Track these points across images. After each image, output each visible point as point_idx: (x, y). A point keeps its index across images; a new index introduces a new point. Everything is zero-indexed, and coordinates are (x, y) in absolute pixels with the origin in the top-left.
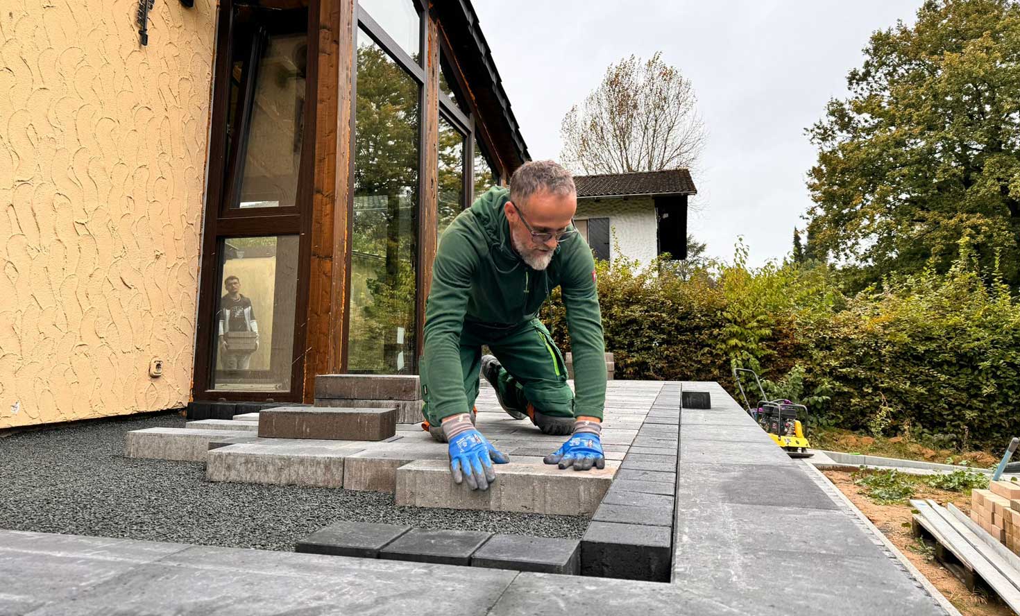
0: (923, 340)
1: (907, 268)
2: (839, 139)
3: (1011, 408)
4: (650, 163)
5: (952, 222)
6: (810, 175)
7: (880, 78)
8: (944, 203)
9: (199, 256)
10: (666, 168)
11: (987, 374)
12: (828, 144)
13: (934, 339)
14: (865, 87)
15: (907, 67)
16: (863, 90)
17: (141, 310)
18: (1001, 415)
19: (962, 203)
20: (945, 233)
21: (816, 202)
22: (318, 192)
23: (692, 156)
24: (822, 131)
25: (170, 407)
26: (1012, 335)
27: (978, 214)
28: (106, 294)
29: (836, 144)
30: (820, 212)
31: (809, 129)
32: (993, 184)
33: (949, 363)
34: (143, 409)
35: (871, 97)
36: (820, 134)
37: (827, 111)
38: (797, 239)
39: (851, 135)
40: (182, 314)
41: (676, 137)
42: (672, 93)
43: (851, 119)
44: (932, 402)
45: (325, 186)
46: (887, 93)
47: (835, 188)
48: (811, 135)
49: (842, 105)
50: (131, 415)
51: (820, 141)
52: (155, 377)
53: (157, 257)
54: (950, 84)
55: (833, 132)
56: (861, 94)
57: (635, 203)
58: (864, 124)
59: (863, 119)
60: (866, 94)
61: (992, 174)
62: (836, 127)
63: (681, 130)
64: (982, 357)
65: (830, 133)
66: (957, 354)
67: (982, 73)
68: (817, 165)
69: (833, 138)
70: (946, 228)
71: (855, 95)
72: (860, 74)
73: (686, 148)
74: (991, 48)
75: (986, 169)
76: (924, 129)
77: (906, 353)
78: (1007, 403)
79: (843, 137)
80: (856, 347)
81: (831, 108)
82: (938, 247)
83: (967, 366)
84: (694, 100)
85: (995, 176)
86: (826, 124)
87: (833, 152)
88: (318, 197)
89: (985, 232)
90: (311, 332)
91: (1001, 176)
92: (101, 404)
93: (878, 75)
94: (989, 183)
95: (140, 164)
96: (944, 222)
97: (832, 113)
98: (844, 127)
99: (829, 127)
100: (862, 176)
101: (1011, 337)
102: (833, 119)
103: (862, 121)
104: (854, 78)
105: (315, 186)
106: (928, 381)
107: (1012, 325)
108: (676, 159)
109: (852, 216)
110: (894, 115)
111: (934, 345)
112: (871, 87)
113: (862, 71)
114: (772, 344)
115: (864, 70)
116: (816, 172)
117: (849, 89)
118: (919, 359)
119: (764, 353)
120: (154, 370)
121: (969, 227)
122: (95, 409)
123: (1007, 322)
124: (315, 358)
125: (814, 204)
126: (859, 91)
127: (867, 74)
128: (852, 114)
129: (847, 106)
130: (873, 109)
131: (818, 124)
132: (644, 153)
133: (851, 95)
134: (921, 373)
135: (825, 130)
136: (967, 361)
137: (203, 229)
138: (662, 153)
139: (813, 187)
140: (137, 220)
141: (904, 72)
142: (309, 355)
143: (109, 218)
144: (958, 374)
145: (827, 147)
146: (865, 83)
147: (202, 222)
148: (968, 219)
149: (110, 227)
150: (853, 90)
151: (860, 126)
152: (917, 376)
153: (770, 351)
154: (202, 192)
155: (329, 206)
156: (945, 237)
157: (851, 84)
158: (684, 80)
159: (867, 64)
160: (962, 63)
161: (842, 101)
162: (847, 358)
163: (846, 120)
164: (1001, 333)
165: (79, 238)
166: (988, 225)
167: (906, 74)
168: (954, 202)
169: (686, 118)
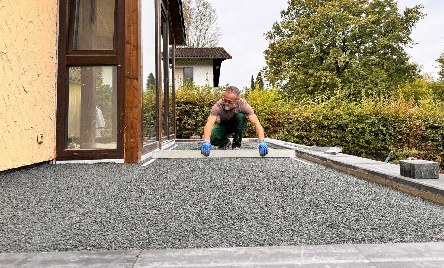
0: (325, 119)
1: (300, 92)
2: (277, 39)
3: (355, 145)
4: (198, 44)
5: (318, 74)
6: (265, 53)
7: (293, 15)
8: (315, 66)
9: (56, 76)
10: (205, 47)
11: (348, 132)
12: (272, 40)
13: (329, 119)
14: (287, 18)
15: (303, 11)
16: (286, 19)
17: (32, 105)
18: (351, 148)
19: (321, 67)
20: (315, 78)
21: (268, 64)
22: (128, 43)
23: (216, 42)
24: (270, 35)
25: (47, 160)
26: (357, 117)
27: (327, 71)
28: (17, 96)
29: (276, 41)
30: (268, 69)
31: (266, 33)
32: (333, 60)
33: (335, 129)
34: (36, 162)
35: (289, 22)
36: (269, 36)
37: (273, 27)
38: (252, 79)
39: (281, 37)
40: (50, 108)
41: (209, 34)
42: (208, 13)
43: (281, 31)
44: (328, 144)
45: (132, 40)
46: (295, 21)
47: (274, 59)
48: (266, 37)
49: (278, 24)
50: (31, 165)
51: (270, 39)
52: (40, 143)
53: (38, 75)
54: (320, 19)
55: (275, 36)
56: (285, 21)
57: (205, 61)
58: (287, 33)
59: (286, 31)
60: (287, 20)
61: (333, 55)
62: (276, 34)
63: (211, 30)
64: (347, 126)
65: (273, 36)
66: (338, 125)
67: (332, 16)
68: (267, 49)
69: (275, 38)
70: (316, 76)
71: (283, 21)
72: (286, 12)
73: (213, 39)
74: (335, 6)
75: (331, 53)
76: (309, 37)
77: (319, 125)
78: (354, 143)
79: (278, 38)
80: (301, 123)
81: (274, 25)
82: (313, 84)
83: (341, 130)
84: (217, 17)
85: (334, 57)
86: (272, 32)
87: (274, 44)
88: (128, 46)
89: (330, 79)
90: (127, 118)
91: (336, 57)
92: (17, 160)
93: (292, 13)
94: (332, 59)
95: (29, 21)
96: (315, 74)
97: (275, 28)
98: (279, 34)
99: (273, 33)
100: (285, 55)
101: (356, 118)
102: (275, 30)
103: (286, 32)
104: (283, 14)
105: (126, 40)
106: (326, 135)
107: (357, 113)
108: (209, 43)
109: (281, 71)
110: (298, 30)
111: (330, 122)
112: (289, 18)
113: (286, 11)
114: (269, 122)
115: (287, 11)
116: (267, 52)
117: (281, 18)
118: (324, 127)
119: (266, 125)
120: (40, 140)
121: (324, 76)
122: (15, 162)
123: (355, 113)
124: (130, 131)
125: (267, 65)
126: (285, 19)
127: (288, 12)
128: (282, 28)
129: (280, 25)
130: (290, 28)
131: (269, 31)
132: (196, 40)
133: (282, 20)
134: (324, 132)
135: (272, 35)
136: (341, 128)
137: (57, 61)
138: (203, 40)
139: (266, 58)
140: (29, 53)
141: (302, 13)
142: (127, 130)
143: (16, 51)
144: (337, 132)
145: (272, 41)
146: (287, 16)
147: (56, 57)
148: (324, 73)
149: (17, 56)
150: (283, 19)
151: (285, 34)
152: (323, 134)
153: (268, 125)
154: (56, 40)
155: (135, 52)
156: (315, 80)
157: (282, 16)
158: (213, 8)
159: (289, 9)
160: (325, 11)
161: (279, 23)
162: (298, 127)
163: (280, 31)
164: (353, 116)
165: (3, 62)
166: (331, 76)
167: (302, 14)
168: (319, 66)
169: (214, 25)
